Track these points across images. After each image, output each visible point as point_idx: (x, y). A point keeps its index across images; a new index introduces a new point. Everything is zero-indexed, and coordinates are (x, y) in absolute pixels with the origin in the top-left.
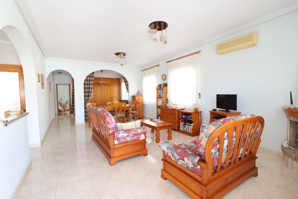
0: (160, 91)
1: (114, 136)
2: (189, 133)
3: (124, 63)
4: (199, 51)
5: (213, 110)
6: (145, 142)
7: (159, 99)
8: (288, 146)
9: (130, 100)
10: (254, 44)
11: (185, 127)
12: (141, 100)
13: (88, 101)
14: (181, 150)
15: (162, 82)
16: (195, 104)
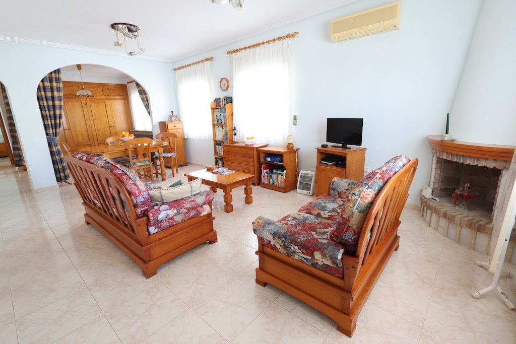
0: (217, 112)
1: (148, 218)
2: (279, 187)
3: (137, 50)
4: (295, 33)
5: (323, 146)
6: (211, 218)
7: (216, 127)
8: (431, 197)
9: (156, 131)
10: (395, 26)
11: (271, 177)
12: (180, 131)
13: (58, 138)
14: (304, 237)
15: (222, 95)
16: (289, 136)
